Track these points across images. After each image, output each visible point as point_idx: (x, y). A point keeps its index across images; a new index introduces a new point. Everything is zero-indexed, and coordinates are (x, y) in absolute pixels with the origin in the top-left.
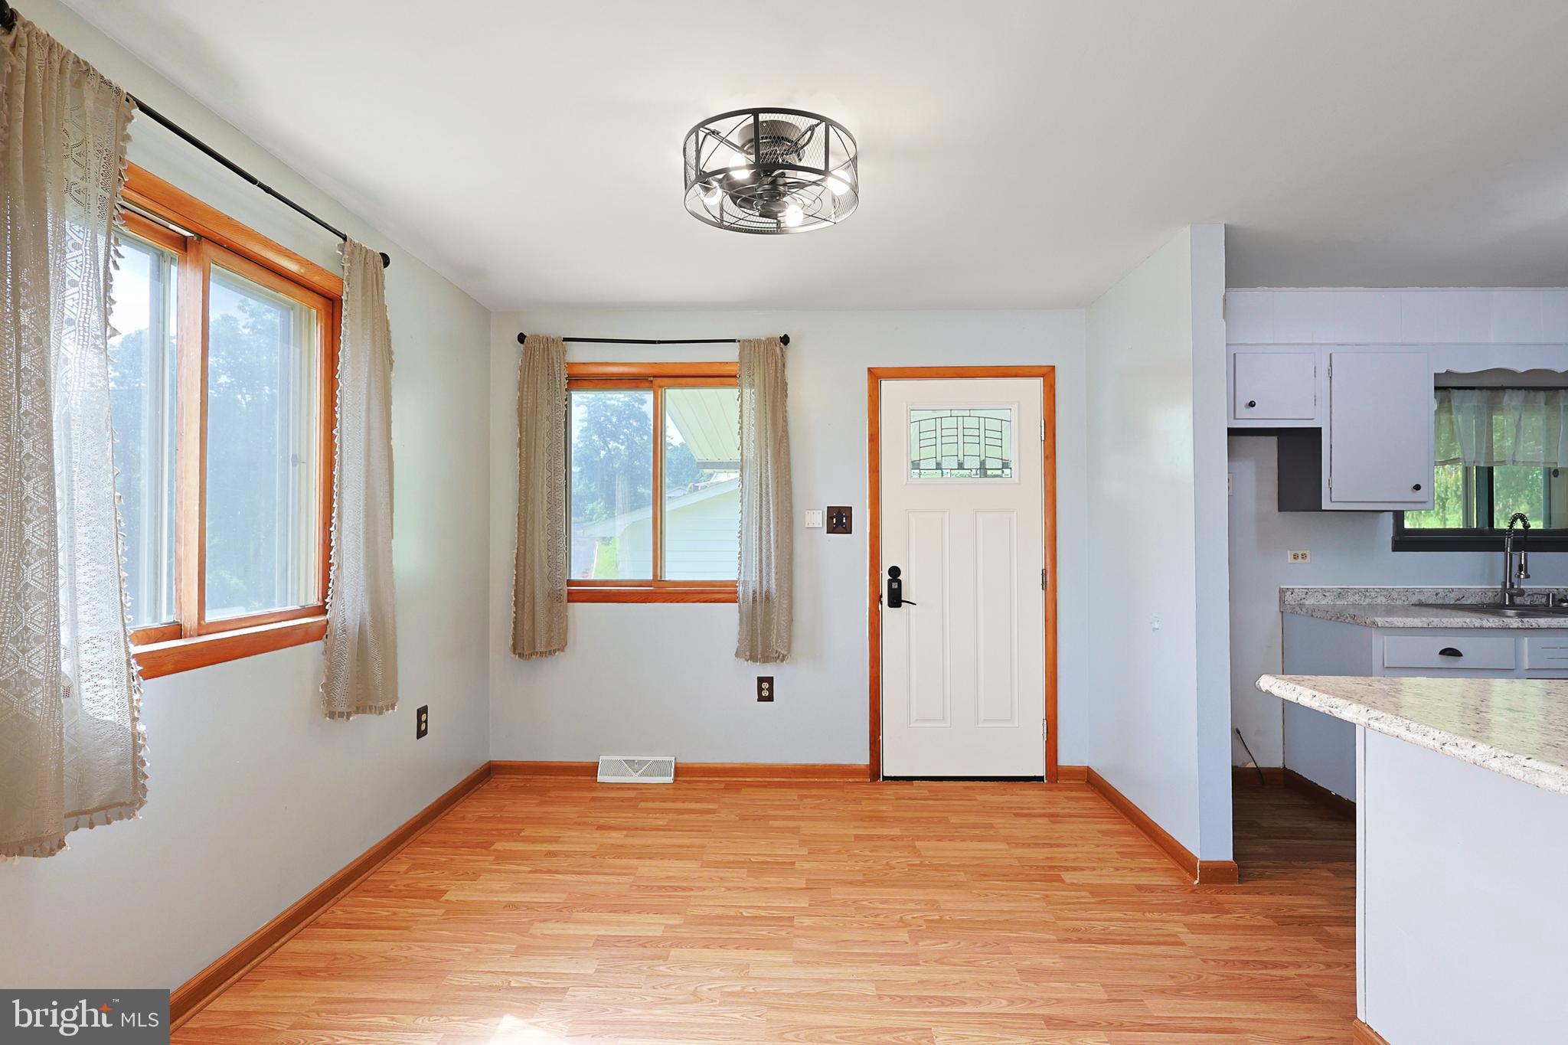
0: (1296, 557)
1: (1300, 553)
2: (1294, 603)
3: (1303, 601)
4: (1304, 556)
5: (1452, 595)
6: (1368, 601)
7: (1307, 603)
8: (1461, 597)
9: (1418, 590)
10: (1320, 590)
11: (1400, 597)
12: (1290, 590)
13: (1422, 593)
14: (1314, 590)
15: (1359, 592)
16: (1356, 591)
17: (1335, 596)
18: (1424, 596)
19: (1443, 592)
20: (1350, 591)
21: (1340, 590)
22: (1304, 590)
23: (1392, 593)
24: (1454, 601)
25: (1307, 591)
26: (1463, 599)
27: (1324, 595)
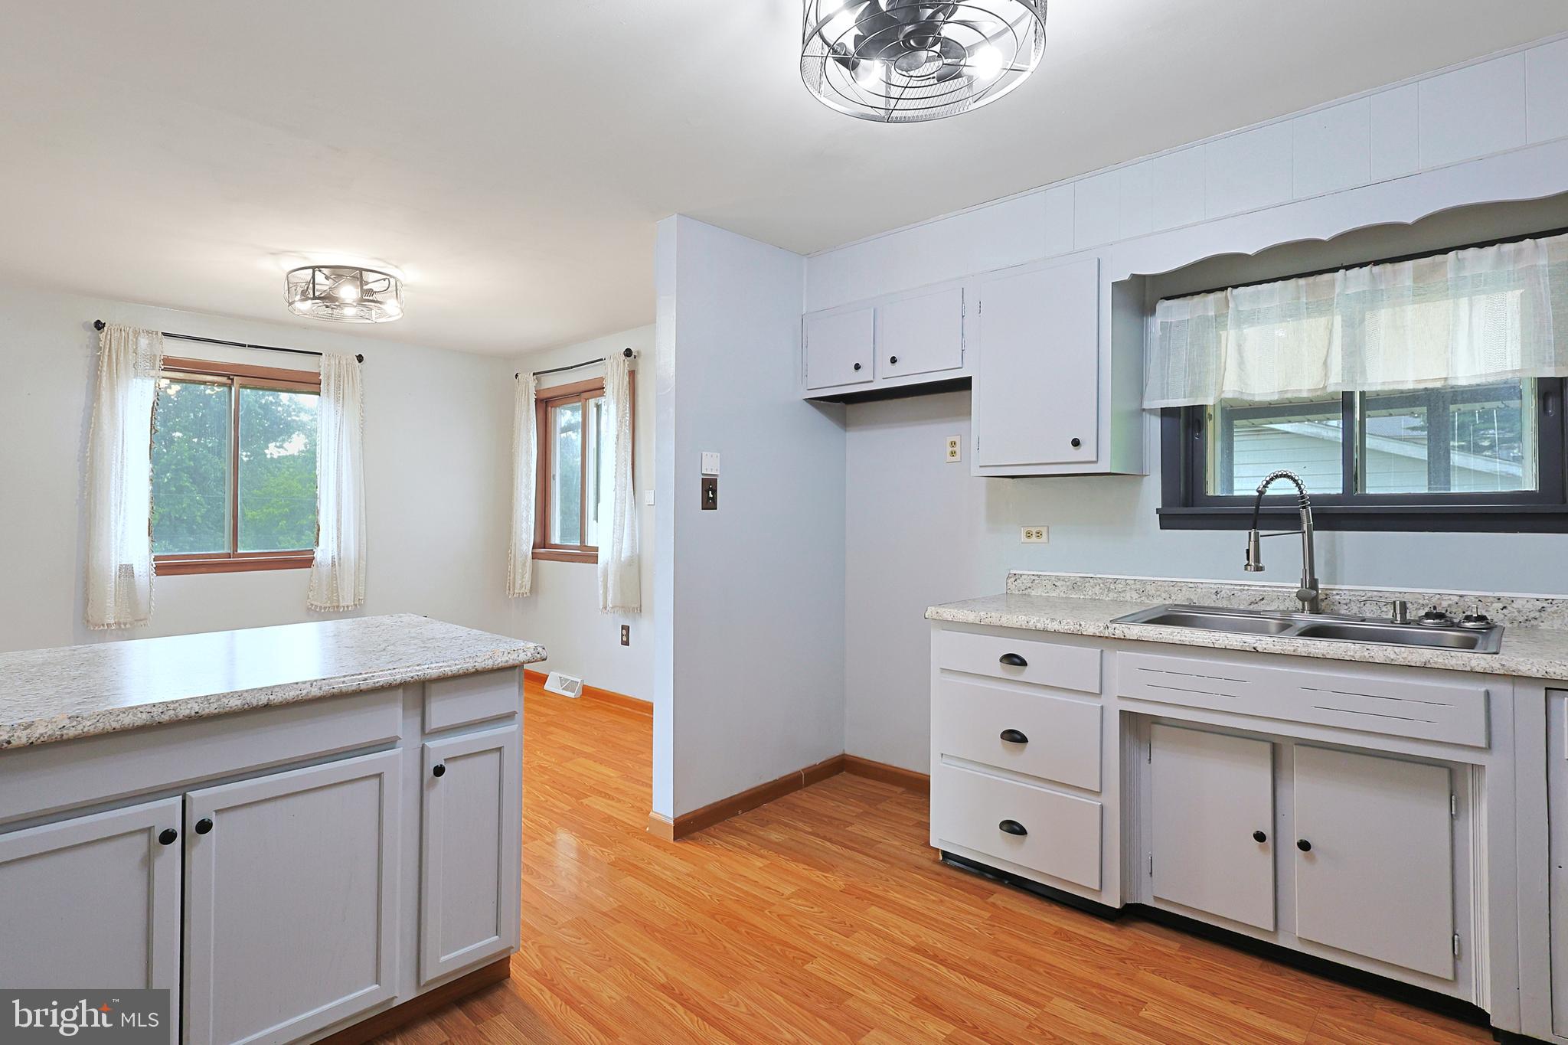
0: (1029, 535)
1: (1034, 530)
2: (1017, 593)
3: (1029, 590)
4: (1039, 534)
5: (1244, 595)
6: (1112, 595)
7: (1033, 593)
8: (1258, 599)
9: (1191, 585)
10: (1053, 578)
11: (1158, 593)
12: (1017, 576)
13: (1193, 590)
14: (1045, 578)
15: (1103, 583)
16: (1100, 581)
17: (1068, 586)
18: (1196, 594)
19: (1229, 590)
20: (1091, 580)
21: (1078, 579)
22: (1033, 578)
23: (1148, 587)
24: (1246, 605)
25: (1036, 578)
26: (1262, 602)
27: (1054, 585)
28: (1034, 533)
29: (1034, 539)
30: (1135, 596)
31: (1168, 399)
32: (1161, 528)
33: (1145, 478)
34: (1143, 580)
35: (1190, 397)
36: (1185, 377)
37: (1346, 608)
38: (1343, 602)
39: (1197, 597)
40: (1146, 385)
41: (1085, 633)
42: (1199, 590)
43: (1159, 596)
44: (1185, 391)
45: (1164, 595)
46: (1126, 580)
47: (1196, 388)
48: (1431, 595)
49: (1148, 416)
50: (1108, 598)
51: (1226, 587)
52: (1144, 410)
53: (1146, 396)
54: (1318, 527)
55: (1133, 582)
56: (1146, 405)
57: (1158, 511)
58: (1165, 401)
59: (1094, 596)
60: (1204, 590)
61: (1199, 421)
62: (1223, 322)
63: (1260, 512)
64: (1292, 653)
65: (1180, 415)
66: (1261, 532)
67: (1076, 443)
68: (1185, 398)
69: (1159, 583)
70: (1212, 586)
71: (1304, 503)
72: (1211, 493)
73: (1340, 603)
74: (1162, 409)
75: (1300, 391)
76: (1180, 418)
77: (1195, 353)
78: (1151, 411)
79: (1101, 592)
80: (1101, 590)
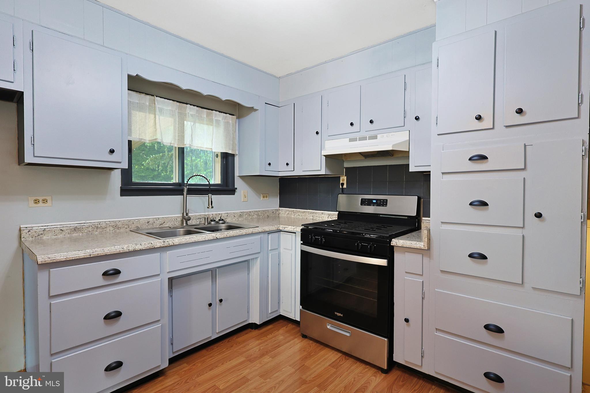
0: (36, 201)
3: (41, 236)
4: (45, 201)
5: (158, 222)
7: (44, 237)
8: (163, 223)
9: (137, 221)
12: (29, 229)
13: (139, 222)
15: (93, 225)
17: (71, 230)
18: (140, 224)
19: (152, 220)
22: (43, 228)
23: (117, 224)
24: (159, 225)
25: (46, 228)
26: (164, 224)
27: (61, 230)
28: (41, 200)
32: (121, 196)
34: (114, 221)
39: (140, 225)
41: (156, 247)
43: (124, 227)
45: (126, 227)
55: (110, 222)
60: (142, 222)
64: (226, 237)
69: (123, 221)
79: (93, 230)
80: (93, 229)
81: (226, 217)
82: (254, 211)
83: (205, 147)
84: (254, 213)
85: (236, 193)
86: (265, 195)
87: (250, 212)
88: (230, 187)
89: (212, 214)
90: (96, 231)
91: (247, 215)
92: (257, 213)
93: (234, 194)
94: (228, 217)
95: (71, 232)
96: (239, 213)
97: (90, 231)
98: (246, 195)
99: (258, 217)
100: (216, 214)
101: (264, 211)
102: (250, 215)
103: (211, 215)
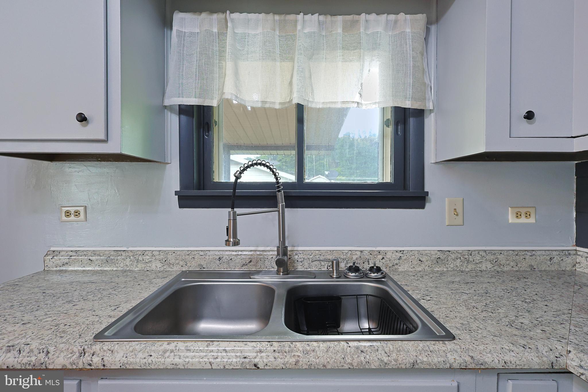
0: (68, 214)
1: (72, 210)
2: (54, 269)
4: (77, 214)
7: (71, 269)
8: (247, 262)
9: (202, 253)
10: (90, 253)
11: (177, 262)
12: (56, 253)
13: (203, 257)
14: (82, 253)
15: (133, 256)
16: (131, 254)
17: (102, 260)
19: (228, 255)
20: (123, 254)
21: (112, 253)
22: (71, 254)
23: (170, 257)
24: (240, 266)
25: (74, 254)
26: (250, 264)
27: (90, 260)
28: (73, 212)
29: (72, 218)
30: (159, 265)
31: (183, 97)
32: (180, 207)
33: (168, 166)
34: (165, 251)
35: (200, 98)
36: (196, 80)
37: (301, 264)
38: (300, 260)
39: (205, 262)
40: (167, 86)
42: (207, 257)
44: (195, 92)
46: (153, 251)
47: (204, 92)
48: (347, 252)
49: (169, 113)
50: (137, 269)
51: (227, 253)
52: (165, 107)
53: (166, 95)
54: (287, 206)
55: (158, 253)
56: (167, 103)
57: (176, 193)
58: (181, 99)
59: (125, 268)
60: (211, 257)
61: (207, 124)
62: (223, 40)
63: (236, 194)
65: (193, 114)
66: (238, 211)
67: (82, 118)
68: (196, 98)
69: (179, 253)
70: (217, 253)
71: (279, 187)
72: (216, 180)
73: (298, 261)
74: (179, 105)
75: (274, 103)
76: (193, 117)
77: (203, 61)
78: (170, 108)
79: (131, 264)
80: (131, 262)
81: (397, 261)
82: (485, 251)
83: (340, 99)
84: (483, 257)
85: (427, 205)
86: (523, 211)
87: (470, 252)
88: (412, 190)
89: (361, 251)
90: (137, 266)
91: (459, 260)
92: (492, 257)
93: (423, 207)
94: (401, 261)
95: (102, 264)
96: (436, 254)
97: (128, 265)
98: (460, 211)
99: (495, 268)
100: (371, 253)
101: (517, 253)
102: (468, 261)
103: (359, 253)
